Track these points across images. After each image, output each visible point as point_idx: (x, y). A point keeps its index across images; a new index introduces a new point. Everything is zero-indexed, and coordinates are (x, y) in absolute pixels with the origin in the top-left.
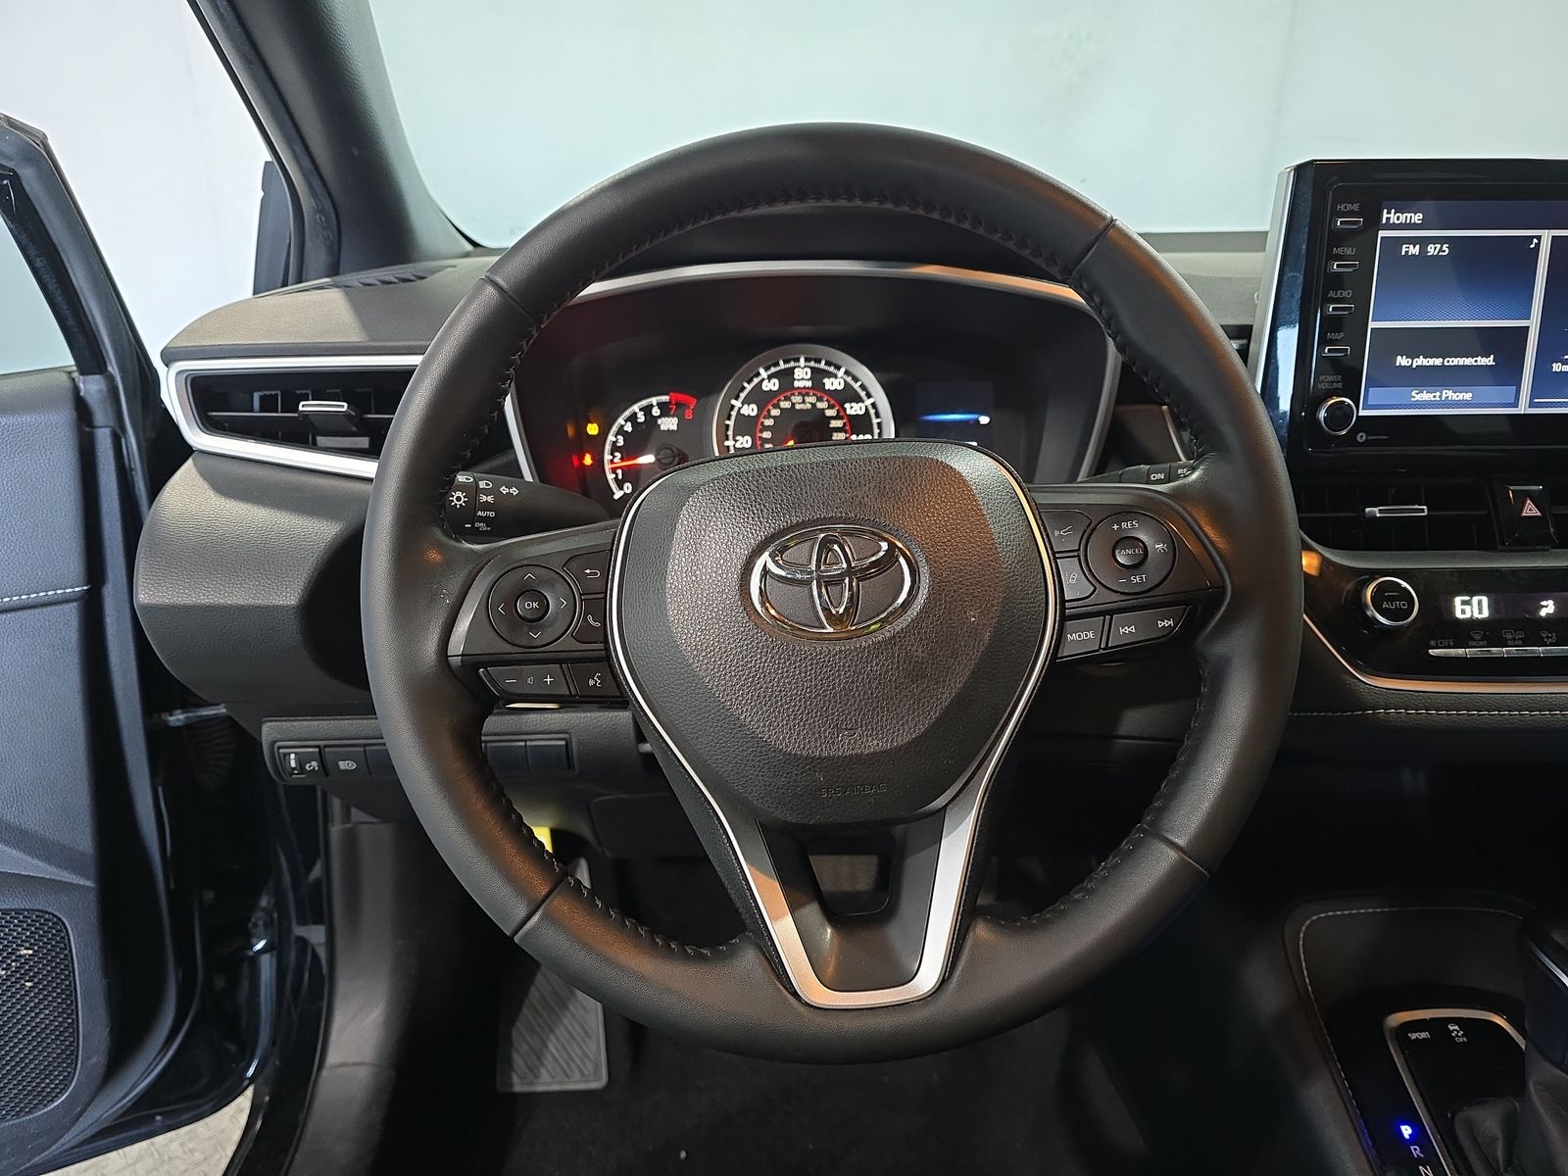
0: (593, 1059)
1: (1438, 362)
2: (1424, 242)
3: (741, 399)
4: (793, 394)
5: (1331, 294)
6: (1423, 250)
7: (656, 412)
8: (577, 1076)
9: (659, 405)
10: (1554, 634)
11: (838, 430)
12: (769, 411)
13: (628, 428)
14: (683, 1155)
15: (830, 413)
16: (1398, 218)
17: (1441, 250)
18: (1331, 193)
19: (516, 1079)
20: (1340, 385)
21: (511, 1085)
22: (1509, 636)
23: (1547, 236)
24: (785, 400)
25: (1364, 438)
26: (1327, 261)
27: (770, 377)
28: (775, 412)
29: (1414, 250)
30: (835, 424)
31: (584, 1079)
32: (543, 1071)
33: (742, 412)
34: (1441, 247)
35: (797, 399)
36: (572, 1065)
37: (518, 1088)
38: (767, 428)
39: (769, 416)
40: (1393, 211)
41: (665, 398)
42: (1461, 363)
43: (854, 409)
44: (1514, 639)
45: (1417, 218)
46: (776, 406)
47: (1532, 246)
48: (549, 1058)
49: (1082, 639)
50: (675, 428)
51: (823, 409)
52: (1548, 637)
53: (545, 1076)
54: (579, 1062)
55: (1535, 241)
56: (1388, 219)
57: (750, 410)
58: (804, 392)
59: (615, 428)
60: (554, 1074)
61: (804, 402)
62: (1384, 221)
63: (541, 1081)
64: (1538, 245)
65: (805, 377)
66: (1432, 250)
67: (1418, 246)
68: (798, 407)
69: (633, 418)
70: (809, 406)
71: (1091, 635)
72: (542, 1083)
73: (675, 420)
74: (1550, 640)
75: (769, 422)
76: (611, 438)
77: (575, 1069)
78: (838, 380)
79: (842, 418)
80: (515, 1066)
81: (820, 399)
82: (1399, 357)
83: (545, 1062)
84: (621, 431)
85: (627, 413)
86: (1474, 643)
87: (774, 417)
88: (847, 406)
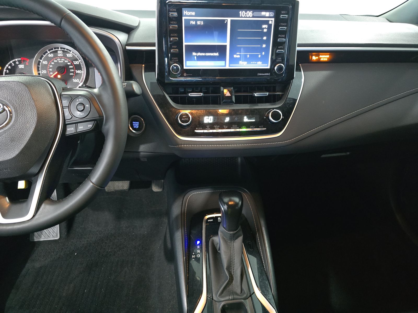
0: (56, 232)
1: (204, 54)
2: (196, 20)
3: (42, 59)
4: (58, 58)
5: (172, 35)
6: (196, 23)
7: (17, 63)
8: (51, 237)
9: (18, 61)
10: (227, 126)
11: (71, 69)
12: (51, 63)
13: (10, 67)
14: (76, 254)
15: (69, 64)
16: (188, 13)
17: (201, 23)
18: (167, 6)
19: (35, 238)
20: (177, 60)
21: (34, 240)
22: (216, 127)
23: (229, 19)
24: (55, 60)
25: (186, 75)
26: (169, 25)
27: (51, 53)
28: (53, 63)
29: (194, 23)
30: (70, 67)
31: (54, 237)
32: (42, 236)
33: (43, 63)
34: (201, 22)
35: (59, 60)
36: (50, 234)
37: (36, 240)
38: (51, 68)
39: (51, 64)
40: (186, 11)
41: (19, 59)
42: (210, 55)
43: (76, 63)
44: (217, 128)
45: (193, 13)
46: (53, 62)
47: (225, 22)
48: (44, 233)
49: (71, 130)
50: (23, 67)
51: (67, 63)
52: (225, 127)
53: (43, 237)
54: (52, 234)
55: (226, 21)
56: (185, 14)
57: (45, 63)
58: (61, 58)
59: (5, 68)
60: (45, 237)
61: (61, 60)
62: (184, 14)
63: (42, 238)
64: (227, 22)
65: (61, 53)
66: (199, 23)
67: (195, 22)
68: (59, 62)
69: (10, 65)
70: (62, 62)
71: (73, 129)
72: (42, 239)
73: (23, 65)
74: (226, 128)
75: (51, 66)
76: (5, 71)
77: (51, 235)
78: (71, 54)
79: (72, 65)
80: (35, 235)
81: (66, 60)
82: (193, 53)
83: (42, 233)
84: (7, 69)
85: (9, 63)
86: (207, 129)
87: (52, 65)
88: (74, 62)
